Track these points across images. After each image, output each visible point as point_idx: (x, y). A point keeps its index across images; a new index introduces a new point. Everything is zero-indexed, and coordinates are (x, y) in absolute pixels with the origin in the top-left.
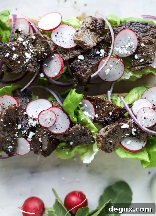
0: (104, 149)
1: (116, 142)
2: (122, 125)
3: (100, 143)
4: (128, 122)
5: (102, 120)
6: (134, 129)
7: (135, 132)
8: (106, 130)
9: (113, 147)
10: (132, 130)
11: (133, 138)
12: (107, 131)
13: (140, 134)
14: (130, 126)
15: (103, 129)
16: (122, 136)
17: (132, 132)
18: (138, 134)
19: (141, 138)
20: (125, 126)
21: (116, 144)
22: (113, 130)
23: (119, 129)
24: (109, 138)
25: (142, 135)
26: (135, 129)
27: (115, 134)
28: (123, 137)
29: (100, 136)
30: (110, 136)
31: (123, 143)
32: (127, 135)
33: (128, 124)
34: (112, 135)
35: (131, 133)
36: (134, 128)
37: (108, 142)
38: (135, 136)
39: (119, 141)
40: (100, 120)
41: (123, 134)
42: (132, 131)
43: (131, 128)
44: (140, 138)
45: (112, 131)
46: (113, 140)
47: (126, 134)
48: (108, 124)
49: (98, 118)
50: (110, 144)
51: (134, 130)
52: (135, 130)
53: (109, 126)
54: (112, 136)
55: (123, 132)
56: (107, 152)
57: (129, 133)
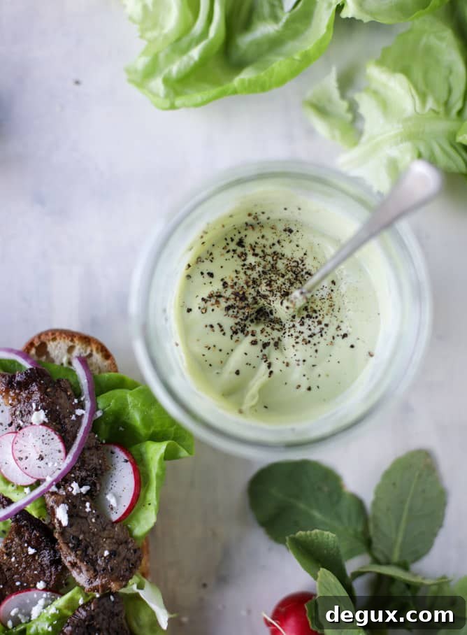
0: (127, 573)
1: (109, 538)
2: (60, 522)
3: (110, 584)
4: (52, 507)
5: (50, 572)
6: (72, 488)
7: (81, 486)
8: (74, 565)
9: (123, 545)
10: (74, 493)
11: (98, 488)
12: (76, 563)
13: (87, 471)
14: (62, 500)
15: (74, 573)
16: (93, 520)
17: (81, 493)
18: (88, 476)
19: (100, 465)
20: (62, 514)
21: (116, 537)
22: (72, 549)
23: (71, 532)
24: (97, 560)
25: (89, 465)
26: (72, 485)
27: (86, 540)
28: (97, 517)
29: (92, 583)
30: (92, 556)
31: (115, 517)
32: (90, 507)
33: (58, 506)
34: (90, 548)
35: (84, 495)
36: (70, 489)
37: (107, 564)
38: (93, 485)
39: (109, 527)
40: (51, 576)
41: (86, 518)
42: (77, 494)
43: (69, 495)
44: (100, 469)
45: (76, 552)
46: (103, 546)
47: (88, 510)
48: (60, 558)
49: (45, 582)
50: (115, 555)
51: (75, 488)
52: (75, 485)
53: (65, 558)
54: (93, 550)
55: (82, 517)
56: (138, 563)
57: (85, 502)
